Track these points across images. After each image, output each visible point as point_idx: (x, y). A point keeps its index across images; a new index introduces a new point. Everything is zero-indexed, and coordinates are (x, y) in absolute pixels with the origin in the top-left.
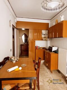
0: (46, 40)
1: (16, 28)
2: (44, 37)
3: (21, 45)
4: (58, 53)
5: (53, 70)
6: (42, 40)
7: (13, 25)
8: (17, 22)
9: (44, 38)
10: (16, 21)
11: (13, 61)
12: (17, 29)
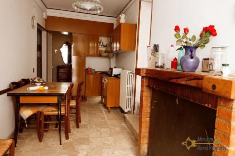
0: (108, 57)
1: (45, 29)
2: (104, 50)
3: (59, 68)
4: (120, 78)
5: (111, 108)
6: (100, 56)
7: (38, 24)
8: (49, 17)
9: (105, 52)
10: (45, 17)
11: (36, 84)
12: (47, 31)
